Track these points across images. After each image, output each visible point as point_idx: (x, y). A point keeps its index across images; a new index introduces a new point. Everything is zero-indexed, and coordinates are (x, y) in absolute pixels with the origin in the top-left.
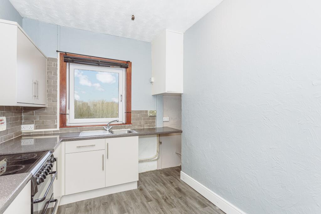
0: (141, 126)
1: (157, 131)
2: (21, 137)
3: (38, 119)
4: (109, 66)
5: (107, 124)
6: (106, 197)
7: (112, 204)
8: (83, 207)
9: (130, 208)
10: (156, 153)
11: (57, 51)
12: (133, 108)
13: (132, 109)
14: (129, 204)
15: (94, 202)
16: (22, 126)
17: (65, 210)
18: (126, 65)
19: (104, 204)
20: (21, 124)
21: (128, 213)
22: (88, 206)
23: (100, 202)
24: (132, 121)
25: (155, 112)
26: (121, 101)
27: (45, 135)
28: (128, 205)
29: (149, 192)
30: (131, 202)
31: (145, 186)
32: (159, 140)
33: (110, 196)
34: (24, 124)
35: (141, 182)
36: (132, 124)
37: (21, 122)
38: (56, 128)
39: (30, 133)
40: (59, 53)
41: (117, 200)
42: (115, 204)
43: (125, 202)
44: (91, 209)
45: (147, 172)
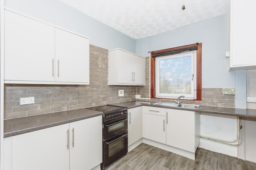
0: (213, 104)
1: (236, 113)
2: (135, 101)
3: (142, 93)
4: (180, 53)
5: (177, 98)
6: (167, 152)
7: (166, 158)
8: (151, 149)
9: (173, 168)
10: (235, 138)
11: (149, 52)
12: (204, 86)
13: (202, 87)
14: (176, 165)
15: (158, 150)
16: (136, 95)
17: (143, 146)
18: (196, 47)
19: (162, 155)
20: (136, 94)
21: (169, 169)
22: (153, 151)
23: (161, 152)
24: (202, 98)
25: (233, 90)
26: (192, 80)
27: (145, 101)
28: (174, 165)
29: (202, 169)
30: (179, 165)
31: (204, 163)
32: (240, 124)
33: (170, 153)
34: (137, 94)
35: (205, 158)
36: (202, 101)
37: (136, 93)
38: (149, 98)
39: (138, 99)
40: (150, 53)
41: (171, 158)
42: (167, 159)
43: (174, 162)
44: (153, 153)
45: (221, 154)
